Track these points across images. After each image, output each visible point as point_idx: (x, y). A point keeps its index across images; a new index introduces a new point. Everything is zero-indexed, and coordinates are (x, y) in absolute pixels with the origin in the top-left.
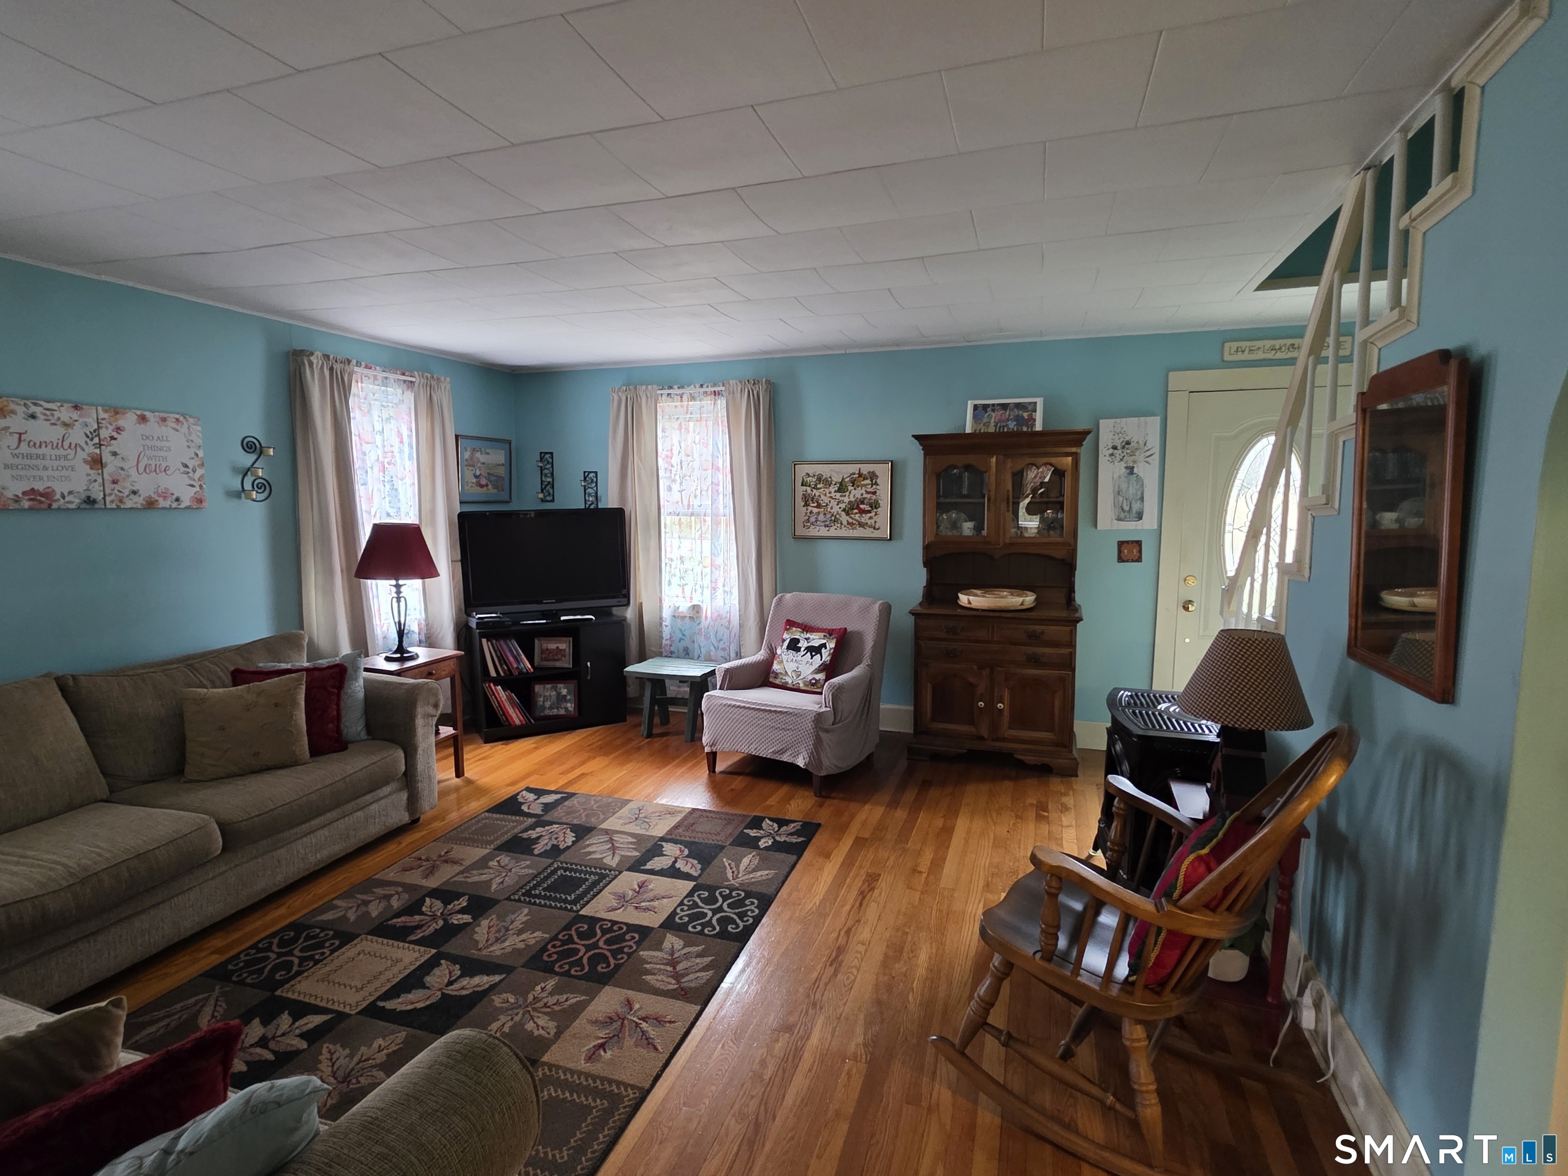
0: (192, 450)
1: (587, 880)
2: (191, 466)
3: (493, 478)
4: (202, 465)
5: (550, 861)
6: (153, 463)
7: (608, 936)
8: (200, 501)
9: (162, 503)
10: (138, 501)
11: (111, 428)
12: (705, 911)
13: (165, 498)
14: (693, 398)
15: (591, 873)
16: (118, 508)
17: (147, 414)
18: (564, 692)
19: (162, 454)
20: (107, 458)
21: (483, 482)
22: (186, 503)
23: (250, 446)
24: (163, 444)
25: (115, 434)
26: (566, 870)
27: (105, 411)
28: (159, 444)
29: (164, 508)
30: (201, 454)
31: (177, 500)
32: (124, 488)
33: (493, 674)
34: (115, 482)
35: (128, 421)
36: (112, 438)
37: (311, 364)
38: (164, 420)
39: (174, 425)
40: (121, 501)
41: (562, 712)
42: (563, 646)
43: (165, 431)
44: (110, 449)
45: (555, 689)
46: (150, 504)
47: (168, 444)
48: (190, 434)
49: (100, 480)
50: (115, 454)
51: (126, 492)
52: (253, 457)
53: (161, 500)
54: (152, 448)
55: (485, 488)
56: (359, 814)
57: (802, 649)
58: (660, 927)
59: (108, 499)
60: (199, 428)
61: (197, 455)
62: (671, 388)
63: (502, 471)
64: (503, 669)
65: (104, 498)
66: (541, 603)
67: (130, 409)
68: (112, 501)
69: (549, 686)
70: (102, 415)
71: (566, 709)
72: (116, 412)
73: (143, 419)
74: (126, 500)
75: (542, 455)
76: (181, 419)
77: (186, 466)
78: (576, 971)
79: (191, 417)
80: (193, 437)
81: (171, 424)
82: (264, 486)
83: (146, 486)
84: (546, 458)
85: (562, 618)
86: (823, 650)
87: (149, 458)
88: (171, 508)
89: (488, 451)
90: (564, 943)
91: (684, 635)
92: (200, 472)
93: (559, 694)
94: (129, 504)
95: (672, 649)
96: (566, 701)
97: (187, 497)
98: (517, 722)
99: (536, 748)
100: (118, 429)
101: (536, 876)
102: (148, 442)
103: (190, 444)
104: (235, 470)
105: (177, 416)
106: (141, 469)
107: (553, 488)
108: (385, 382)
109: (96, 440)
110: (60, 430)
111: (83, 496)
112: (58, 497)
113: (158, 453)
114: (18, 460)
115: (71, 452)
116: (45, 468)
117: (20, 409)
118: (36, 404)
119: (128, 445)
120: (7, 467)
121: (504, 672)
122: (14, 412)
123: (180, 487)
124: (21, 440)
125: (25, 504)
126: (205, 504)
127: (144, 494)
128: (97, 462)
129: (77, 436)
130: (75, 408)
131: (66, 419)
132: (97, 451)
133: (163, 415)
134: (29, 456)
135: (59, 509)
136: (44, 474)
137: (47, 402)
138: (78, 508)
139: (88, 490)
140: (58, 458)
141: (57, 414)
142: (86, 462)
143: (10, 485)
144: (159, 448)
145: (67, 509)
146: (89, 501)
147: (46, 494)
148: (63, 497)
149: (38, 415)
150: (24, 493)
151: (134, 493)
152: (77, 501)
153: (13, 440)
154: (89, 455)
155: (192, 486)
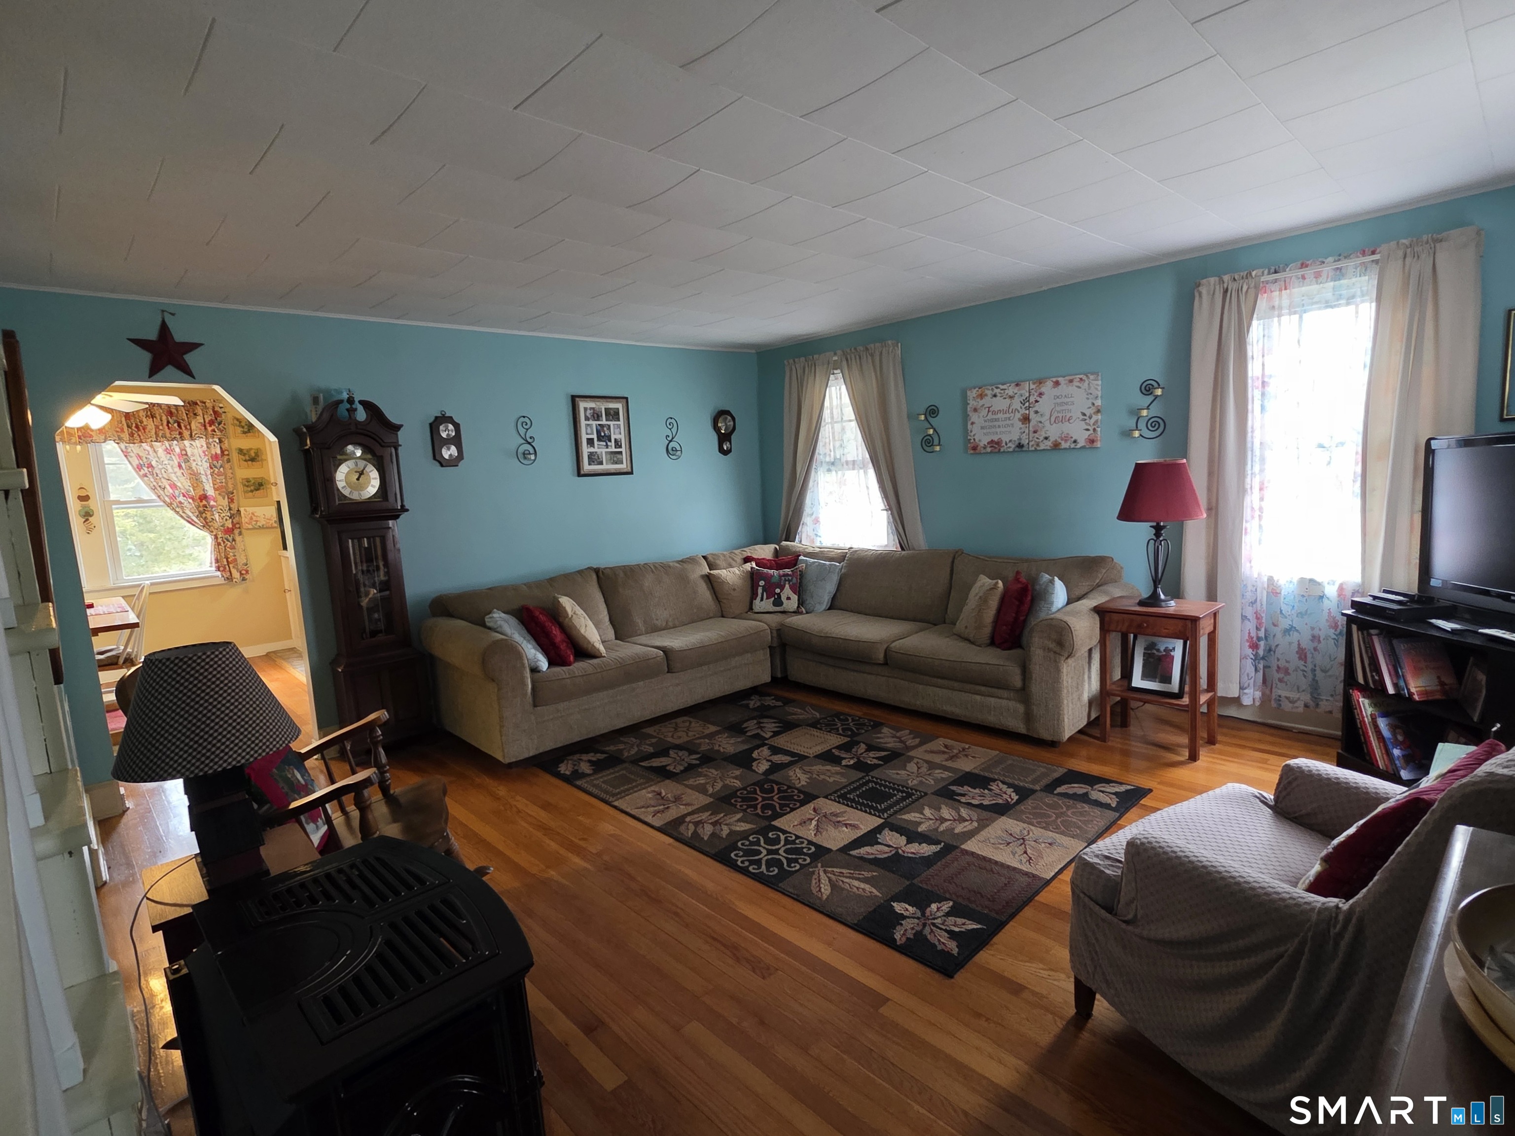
0: (1090, 401)
2: (1088, 415)
4: (1098, 411)
6: (1060, 415)
8: (1092, 441)
9: (1064, 445)
10: (1048, 444)
11: (1036, 394)
13: (1066, 441)
16: (1036, 450)
17: (1060, 379)
19: (1068, 407)
20: (1032, 416)
22: (1081, 443)
23: (1147, 389)
24: (1069, 399)
25: (1038, 399)
27: (1034, 384)
28: (1066, 400)
29: (1065, 449)
30: (1097, 403)
31: (1075, 442)
32: (1041, 436)
34: (1035, 432)
35: (1047, 387)
36: (1037, 401)
38: (1071, 381)
39: (1078, 384)
40: (1038, 445)
43: (1072, 389)
44: (1034, 409)
46: (1056, 446)
47: (1072, 399)
48: (1089, 388)
49: (1027, 431)
50: (1036, 412)
51: (1041, 438)
53: (1063, 443)
54: (1061, 404)
59: (1031, 444)
60: (1098, 382)
61: (1093, 404)
65: (1028, 444)
67: (1049, 378)
68: (1033, 446)
70: (1032, 386)
72: (1040, 382)
73: (1057, 384)
74: (1041, 444)
76: (1084, 378)
77: (1084, 414)
79: (1092, 374)
80: (1092, 391)
81: (1076, 383)
83: (1054, 432)
85: (1488, 630)
87: (1058, 412)
88: (1070, 448)
92: (1095, 418)
94: (1042, 447)
97: (1083, 437)
100: (1041, 394)
102: (1058, 401)
103: (1090, 396)
104: (1130, 412)
105: (1081, 376)
106: (1053, 419)
109: (1027, 404)
110: (1008, 401)
111: (1017, 443)
112: (1004, 444)
113: (1065, 407)
114: (987, 424)
115: (1012, 415)
116: (999, 427)
117: (989, 393)
118: (997, 388)
119: (1045, 406)
120: (982, 428)
121: (1374, 681)
122: (986, 395)
123: (1079, 432)
124: (989, 411)
125: (989, 450)
126: (1098, 444)
127: (1052, 439)
128: (1026, 419)
129: (1016, 404)
130: (1017, 385)
131: (1011, 393)
132: (1027, 412)
133: (1071, 378)
134: (992, 420)
135: (1004, 452)
136: (998, 430)
137: (1003, 384)
138: (1014, 451)
139: (1020, 439)
140: (1006, 419)
141: (1007, 391)
142: (1020, 420)
143: (982, 439)
144: (1067, 404)
145: (1008, 452)
146: (1020, 446)
147: (998, 443)
148: (1006, 444)
149: (998, 394)
150: (988, 443)
151: (1046, 438)
152: (1013, 446)
153: (984, 412)
154: (1022, 415)
155: (1088, 430)
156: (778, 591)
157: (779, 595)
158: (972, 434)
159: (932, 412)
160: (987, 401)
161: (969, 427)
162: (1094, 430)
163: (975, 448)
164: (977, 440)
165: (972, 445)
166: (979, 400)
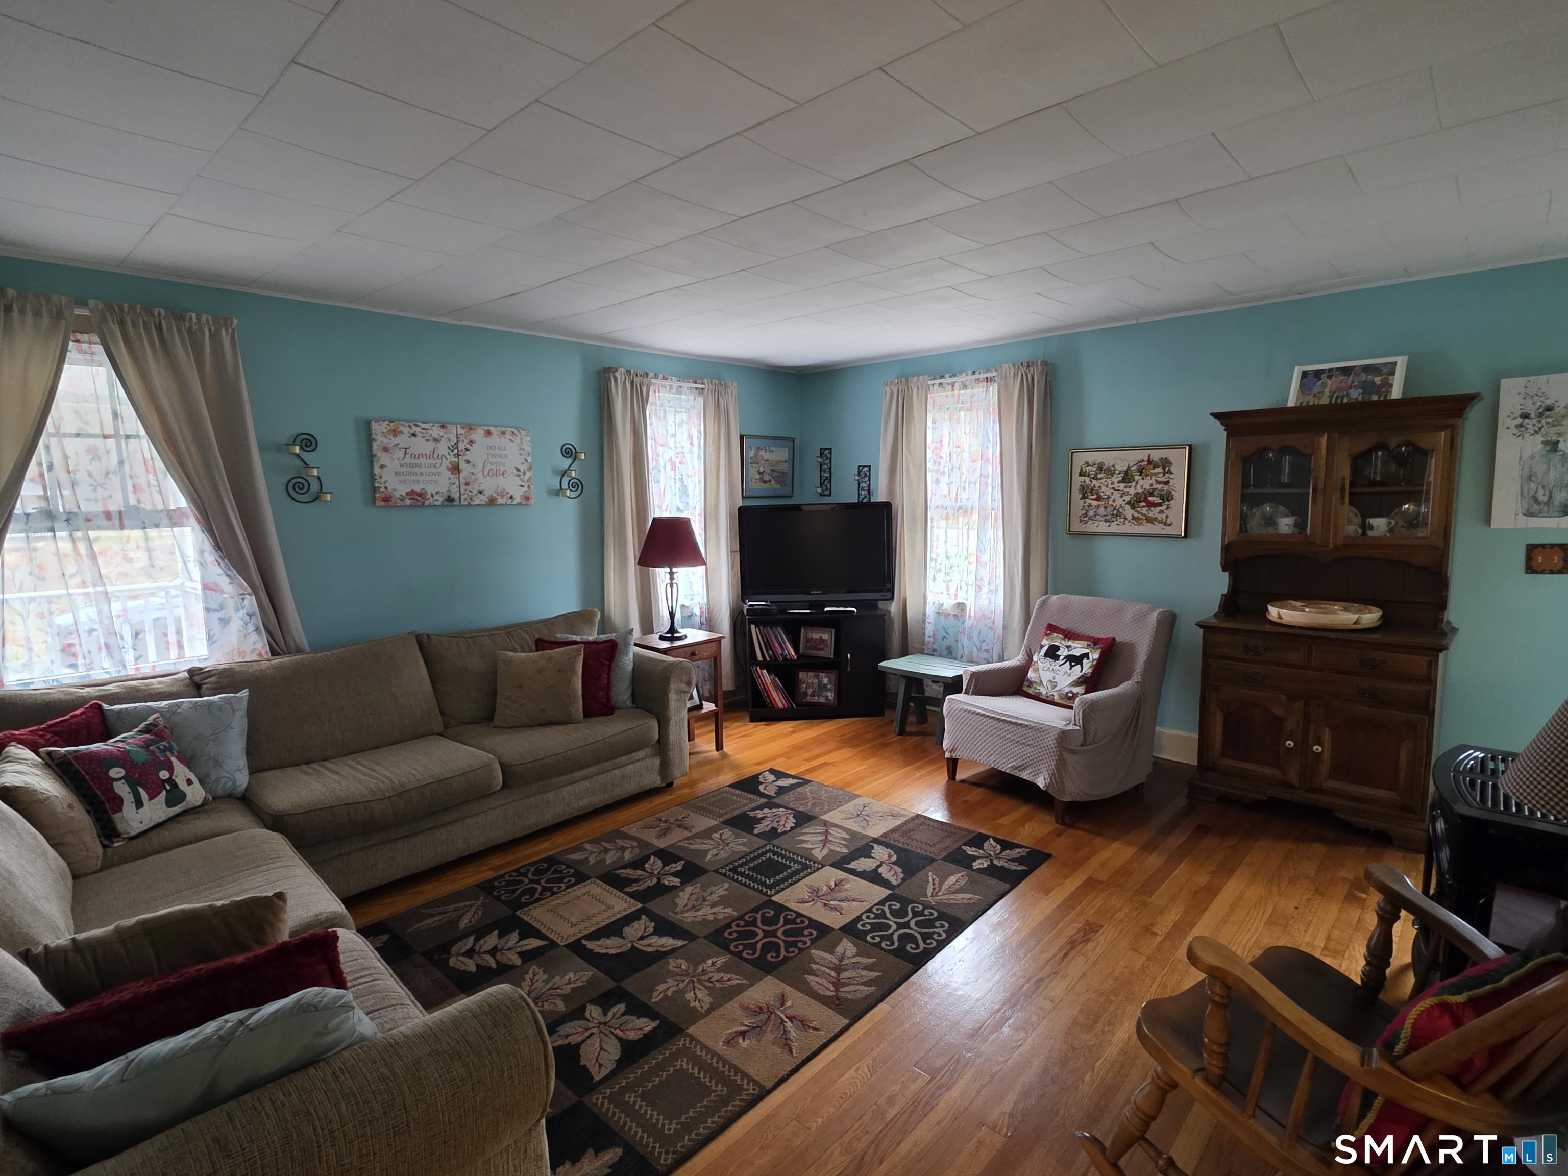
0: (523, 457)
1: (790, 867)
2: (522, 470)
3: (775, 474)
4: (530, 468)
5: (765, 842)
6: (494, 467)
7: (789, 927)
8: (527, 498)
9: (501, 501)
10: (483, 499)
11: (466, 441)
12: (891, 923)
13: (502, 496)
14: (965, 386)
15: (797, 862)
16: (469, 505)
17: (492, 429)
18: (826, 681)
19: (502, 460)
20: (462, 465)
21: (767, 478)
22: (517, 499)
23: (568, 452)
24: (503, 452)
25: (469, 446)
26: (775, 853)
27: (463, 428)
28: (499, 452)
29: (501, 505)
30: (529, 459)
31: (511, 497)
32: (474, 488)
33: (760, 658)
34: (467, 484)
35: (478, 435)
36: (467, 449)
37: (616, 379)
38: (503, 433)
39: (511, 438)
40: (471, 499)
41: (822, 700)
42: (825, 636)
43: (504, 442)
44: (465, 458)
45: (817, 677)
46: (492, 501)
47: (505, 452)
48: (522, 443)
49: (457, 483)
50: (468, 462)
51: (475, 492)
52: (570, 461)
53: (499, 498)
54: (494, 456)
55: (768, 484)
56: (617, 772)
57: (1061, 658)
58: (841, 929)
59: (463, 497)
60: (529, 439)
61: (526, 460)
62: (942, 377)
63: (785, 467)
64: (769, 654)
65: (460, 497)
66: (808, 593)
67: (480, 425)
68: (465, 499)
69: (812, 674)
70: (460, 431)
71: (827, 697)
72: (470, 428)
73: (489, 433)
74: (475, 498)
75: (822, 451)
76: (516, 432)
77: (518, 470)
78: (748, 954)
79: (523, 430)
80: (524, 446)
81: (508, 436)
82: (577, 485)
83: (489, 486)
84: (826, 454)
85: (826, 609)
86: (1085, 661)
87: (492, 464)
88: (506, 504)
89: (772, 448)
90: (748, 924)
91: (947, 633)
92: (528, 474)
93: (820, 682)
94: (477, 501)
95: (935, 647)
96: (827, 690)
97: (518, 494)
98: (780, 706)
99: (793, 732)
100: (471, 442)
101: (747, 855)
102: (491, 452)
103: (522, 452)
104: (555, 472)
105: (513, 430)
106: (486, 474)
107: (830, 482)
108: (679, 390)
109: (456, 451)
110: (432, 444)
111: (446, 496)
112: (429, 496)
113: (499, 460)
114: (403, 469)
115: (439, 461)
116: (421, 474)
117: (406, 430)
118: (416, 426)
119: (477, 454)
120: (396, 474)
121: (770, 657)
122: (402, 432)
123: (514, 487)
124: (405, 453)
125: (408, 502)
126: (532, 501)
127: (488, 493)
128: (455, 469)
129: (443, 449)
130: (443, 427)
131: (437, 437)
132: (456, 460)
133: (503, 429)
134: (411, 465)
135: (430, 505)
136: (421, 478)
137: (424, 423)
138: (442, 505)
139: (449, 491)
140: (430, 466)
141: (430, 432)
142: (448, 469)
143: (398, 488)
144: (500, 456)
145: (435, 505)
146: (450, 499)
147: (422, 495)
148: (432, 496)
149: (418, 433)
150: (407, 494)
151: (480, 492)
152: (441, 499)
153: (400, 454)
154: (451, 463)
155: (522, 486)
156: (164, 775)
157: (170, 780)
158: (382, 481)
159: (308, 443)
160: (403, 440)
161: (377, 470)
162: (529, 487)
163: (387, 499)
164: (389, 489)
165: (383, 495)
166: (392, 437)
